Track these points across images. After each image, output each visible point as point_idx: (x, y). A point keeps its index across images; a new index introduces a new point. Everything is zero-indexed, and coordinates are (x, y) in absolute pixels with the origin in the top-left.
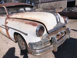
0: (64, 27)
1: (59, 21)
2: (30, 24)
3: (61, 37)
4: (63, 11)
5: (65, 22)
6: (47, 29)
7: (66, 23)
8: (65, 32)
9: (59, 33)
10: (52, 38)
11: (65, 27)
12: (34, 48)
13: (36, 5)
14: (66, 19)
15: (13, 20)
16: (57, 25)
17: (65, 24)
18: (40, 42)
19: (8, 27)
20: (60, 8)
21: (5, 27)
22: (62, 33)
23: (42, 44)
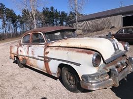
0: (124, 55)
1: (116, 48)
2: (83, 52)
3: (122, 70)
4: (117, 33)
5: (125, 49)
6: (104, 58)
7: (127, 51)
8: (126, 63)
9: (119, 64)
10: (110, 69)
11: (126, 56)
12: (90, 81)
13: (71, 25)
14: (126, 46)
15: (57, 49)
16: (115, 53)
17: (125, 52)
18: (97, 73)
19: (48, 58)
20: (112, 28)
21: (43, 59)
22: (122, 64)
23: (99, 77)
